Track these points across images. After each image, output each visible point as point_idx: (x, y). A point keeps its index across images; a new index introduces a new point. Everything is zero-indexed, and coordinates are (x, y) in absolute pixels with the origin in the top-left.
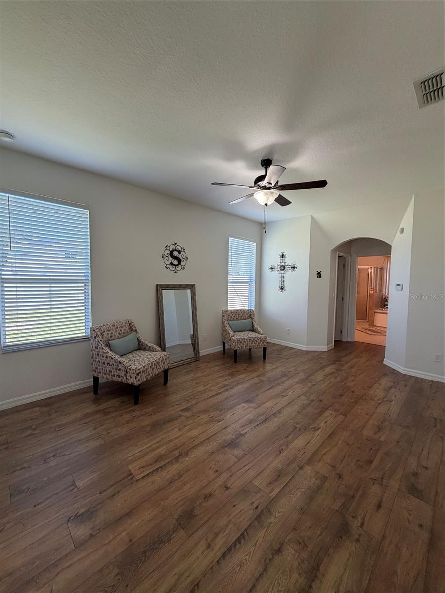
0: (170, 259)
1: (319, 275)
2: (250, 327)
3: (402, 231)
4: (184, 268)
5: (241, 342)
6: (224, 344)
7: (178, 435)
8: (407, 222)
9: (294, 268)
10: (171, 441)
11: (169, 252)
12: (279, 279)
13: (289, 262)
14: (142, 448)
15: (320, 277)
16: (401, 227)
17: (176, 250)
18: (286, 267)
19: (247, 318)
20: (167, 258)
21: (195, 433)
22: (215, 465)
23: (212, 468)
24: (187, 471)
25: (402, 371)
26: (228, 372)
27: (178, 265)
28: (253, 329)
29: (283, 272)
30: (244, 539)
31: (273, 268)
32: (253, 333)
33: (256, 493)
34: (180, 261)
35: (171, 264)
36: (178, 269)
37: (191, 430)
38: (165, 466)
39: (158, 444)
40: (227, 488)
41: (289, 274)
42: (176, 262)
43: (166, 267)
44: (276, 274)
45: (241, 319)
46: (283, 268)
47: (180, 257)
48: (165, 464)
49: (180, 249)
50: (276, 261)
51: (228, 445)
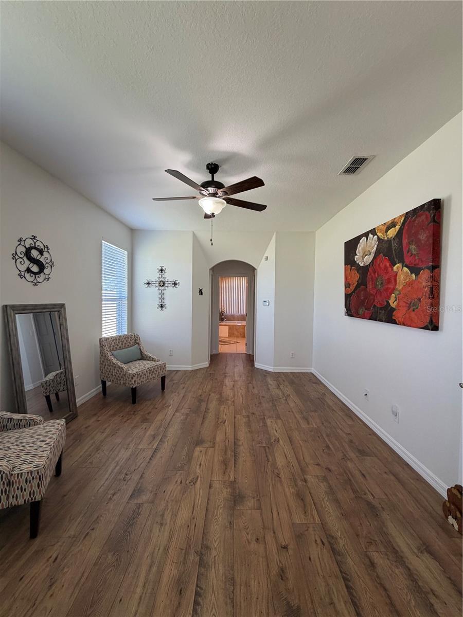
0: (27, 262)
1: (201, 292)
2: (139, 356)
3: (267, 258)
4: (48, 279)
5: (141, 376)
6: (104, 383)
7: (166, 534)
8: (271, 252)
9: (175, 284)
10: (167, 549)
11: (24, 250)
12: (158, 296)
13: (169, 277)
14: (137, 596)
15: (202, 294)
16: (266, 255)
17: (35, 248)
18: (166, 282)
19: (133, 345)
20: (21, 260)
21: (184, 515)
22: (248, 534)
23: (250, 541)
24: (232, 568)
25: (272, 370)
26: (138, 418)
27: (39, 273)
28: (143, 357)
29: (163, 288)
30: (349, 581)
31: (150, 284)
32: (145, 362)
33: (307, 530)
34: (42, 267)
35: (29, 270)
36: (39, 279)
37: (174, 515)
38: (201, 588)
39: (154, 569)
40: (285, 547)
41: (169, 291)
42: (35, 269)
43: (20, 275)
44: (154, 291)
45: (125, 347)
46: (162, 284)
47: (42, 260)
48: (197, 586)
49: (42, 247)
50: (155, 277)
51: (235, 502)
